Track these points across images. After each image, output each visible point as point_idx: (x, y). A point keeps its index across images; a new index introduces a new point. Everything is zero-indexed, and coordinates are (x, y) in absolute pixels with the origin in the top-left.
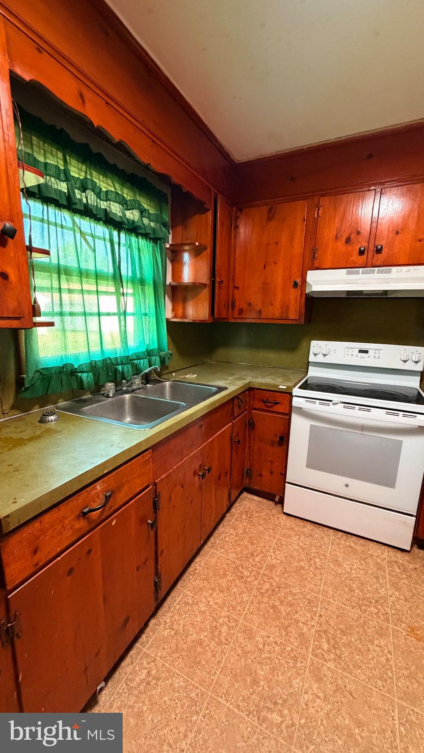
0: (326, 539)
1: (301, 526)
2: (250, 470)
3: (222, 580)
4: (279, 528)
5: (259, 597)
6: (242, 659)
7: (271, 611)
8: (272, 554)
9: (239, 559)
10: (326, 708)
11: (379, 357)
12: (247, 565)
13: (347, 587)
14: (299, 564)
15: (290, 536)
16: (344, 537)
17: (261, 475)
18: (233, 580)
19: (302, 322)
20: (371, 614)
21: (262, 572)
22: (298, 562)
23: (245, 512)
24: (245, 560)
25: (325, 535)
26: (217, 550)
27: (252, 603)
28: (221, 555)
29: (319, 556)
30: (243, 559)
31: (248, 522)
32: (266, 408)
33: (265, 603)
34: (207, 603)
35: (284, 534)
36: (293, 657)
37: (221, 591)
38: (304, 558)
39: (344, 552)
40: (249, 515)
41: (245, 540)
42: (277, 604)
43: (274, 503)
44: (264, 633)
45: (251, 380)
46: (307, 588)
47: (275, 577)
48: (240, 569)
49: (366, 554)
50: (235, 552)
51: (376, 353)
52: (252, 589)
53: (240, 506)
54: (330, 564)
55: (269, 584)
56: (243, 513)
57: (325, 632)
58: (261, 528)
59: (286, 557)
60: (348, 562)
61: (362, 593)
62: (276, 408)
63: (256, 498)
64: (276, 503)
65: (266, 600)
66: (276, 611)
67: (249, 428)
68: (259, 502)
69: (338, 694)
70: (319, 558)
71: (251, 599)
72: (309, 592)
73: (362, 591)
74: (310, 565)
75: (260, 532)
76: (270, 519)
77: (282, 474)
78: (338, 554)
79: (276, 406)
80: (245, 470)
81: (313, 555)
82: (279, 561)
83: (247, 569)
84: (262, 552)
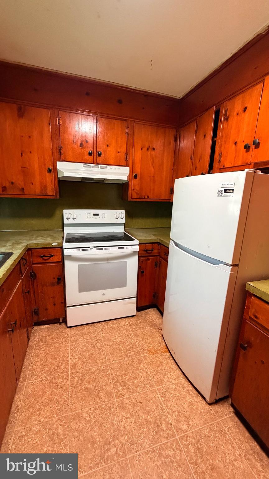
0: (98, 330)
1: (81, 330)
2: (37, 309)
3: (43, 398)
4: (68, 338)
5: (75, 390)
6: (80, 438)
7: (86, 392)
8: (71, 357)
9: (51, 374)
10: (133, 420)
11: (105, 217)
12: (58, 375)
13: (117, 350)
14: (89, 353)
15: (77, 340)
16: (106, 324)
17: (46, 309)
18: (52, 392)
19: (58, 197)
20: (132, 356)
21: (69, 373)
22: (88, 352)
23: (40, 340)
24: (54, 373)
25: (97, 328)
26: (30, 380)
27: (71, 397)
28: (35, 381)
29: (98, 341)
30: (53, 373)
31: (45, 346)
32: (44, 261)
33: (80, 390)
34: (39, 423)
35: (73, 341)
36: (108, 409)
37: (46, 407)
38: (91, 348)
39: (109, 332)
40: (44, 341)
41: (49, 360)
42: (87, 386)
43: (59, 324)
44: (87, 409)
45: (28, 243)
46: (99, 364)
47: (79, 370)
48: (54, 381)
49: (119, 327)
50: (45, 372)
51: (102, 215)
52: (67, 389)
53: (34, 338)
54: (105, 343)
55: (77, 377)
56: (39, 342)
57: (117, 381)
58: (56, 345)
59: (80, 354)
60: (113, 337)
61: (125, 348)
62: (52, 259)
63: (44, 327)
64: (60, 323)
65: (79, 388)
66: (88, 390)
67: (31, 279)
68: (47, 328)
69: (135, 408)
70: (99, 343)
71: (69, 395)
72: (101, 366)
73: (124, 347)
74: (96, 350)
75: (57, 348)
76: (60, 335)
77: (62, 303)
78: (107, 335)
79: (51, 258)
80: (33, 310)
81: (94, 343)
82: (77, 359)
83: (58, 378)
84: (64, 360)
